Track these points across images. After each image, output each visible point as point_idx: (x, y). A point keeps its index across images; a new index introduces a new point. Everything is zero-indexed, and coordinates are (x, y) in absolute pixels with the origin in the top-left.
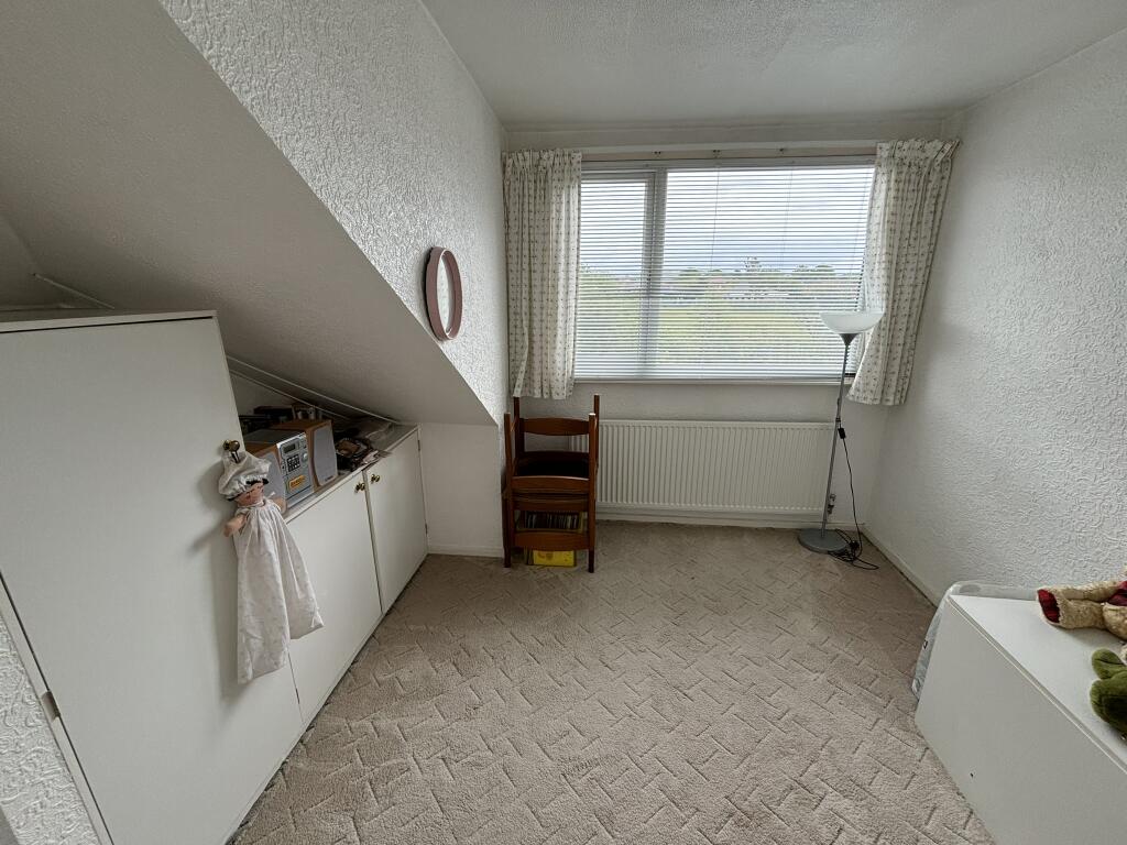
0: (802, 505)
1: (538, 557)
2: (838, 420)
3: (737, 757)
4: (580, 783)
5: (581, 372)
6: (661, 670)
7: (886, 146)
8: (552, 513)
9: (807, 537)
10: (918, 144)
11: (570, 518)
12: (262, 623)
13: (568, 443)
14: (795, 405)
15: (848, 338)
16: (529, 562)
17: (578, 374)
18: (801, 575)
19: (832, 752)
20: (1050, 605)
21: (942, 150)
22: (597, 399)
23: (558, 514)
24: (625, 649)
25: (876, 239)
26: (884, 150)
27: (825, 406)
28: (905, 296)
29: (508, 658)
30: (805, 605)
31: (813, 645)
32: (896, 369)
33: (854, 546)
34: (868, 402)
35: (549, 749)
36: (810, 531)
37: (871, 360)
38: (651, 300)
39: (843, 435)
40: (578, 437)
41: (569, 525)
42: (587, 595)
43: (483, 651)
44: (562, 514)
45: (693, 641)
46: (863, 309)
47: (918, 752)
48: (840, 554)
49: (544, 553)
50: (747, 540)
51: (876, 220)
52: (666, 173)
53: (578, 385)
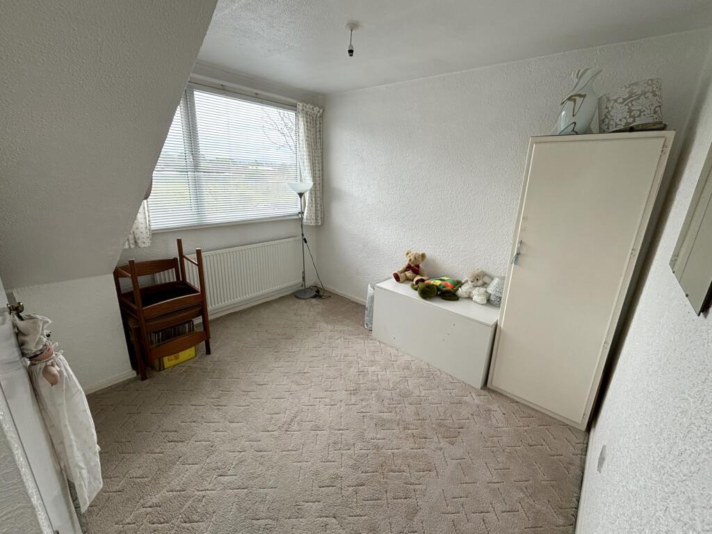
0: (291, 281)
1: (168, 362)
2: (303, 235)
3: (339, 378)
4: (295, 427)
5: (155, 225)
6: (286, 371)
7: (301, 104)
8: (171, 327)
9: (298, 294)
10: (311, 107)
11: (187, 325)
12: (83, 454)
13: (153, 279)
14: (281, 231)
15: (301, 195)
16: (161, 368)
17: (154, 227)
18: (309, 310)
19: (361, 358)
20: (397, 277)
21: (319, 112)
22: (179, 242)
23: (177, 325)
24: (264, 374)
25: (303, 148)
26: (300, 105)
27: (295, 229)
28: (317, 175)
29: (204, 416)
30: (318, 319)
31: (331, 331)
32: (319, 208)
33: (318, 292)
34: (312, 224)
35: (270, 429)
36: (299, 291)
37: (310, 205)
38: (196, 173)
39: (306, 242)
40: (166, 272)
41: (187, 330)
42: (219, 365)
43: (183, 424)
44: (180, 325)
45: (290, 354)
46: (301, 180)
47: (378, 344)
48: (315, 297)
49: (172, 357)
50: (276, 306)
51: (301, 138)
52: (193, 91)
53: (155, 234)
